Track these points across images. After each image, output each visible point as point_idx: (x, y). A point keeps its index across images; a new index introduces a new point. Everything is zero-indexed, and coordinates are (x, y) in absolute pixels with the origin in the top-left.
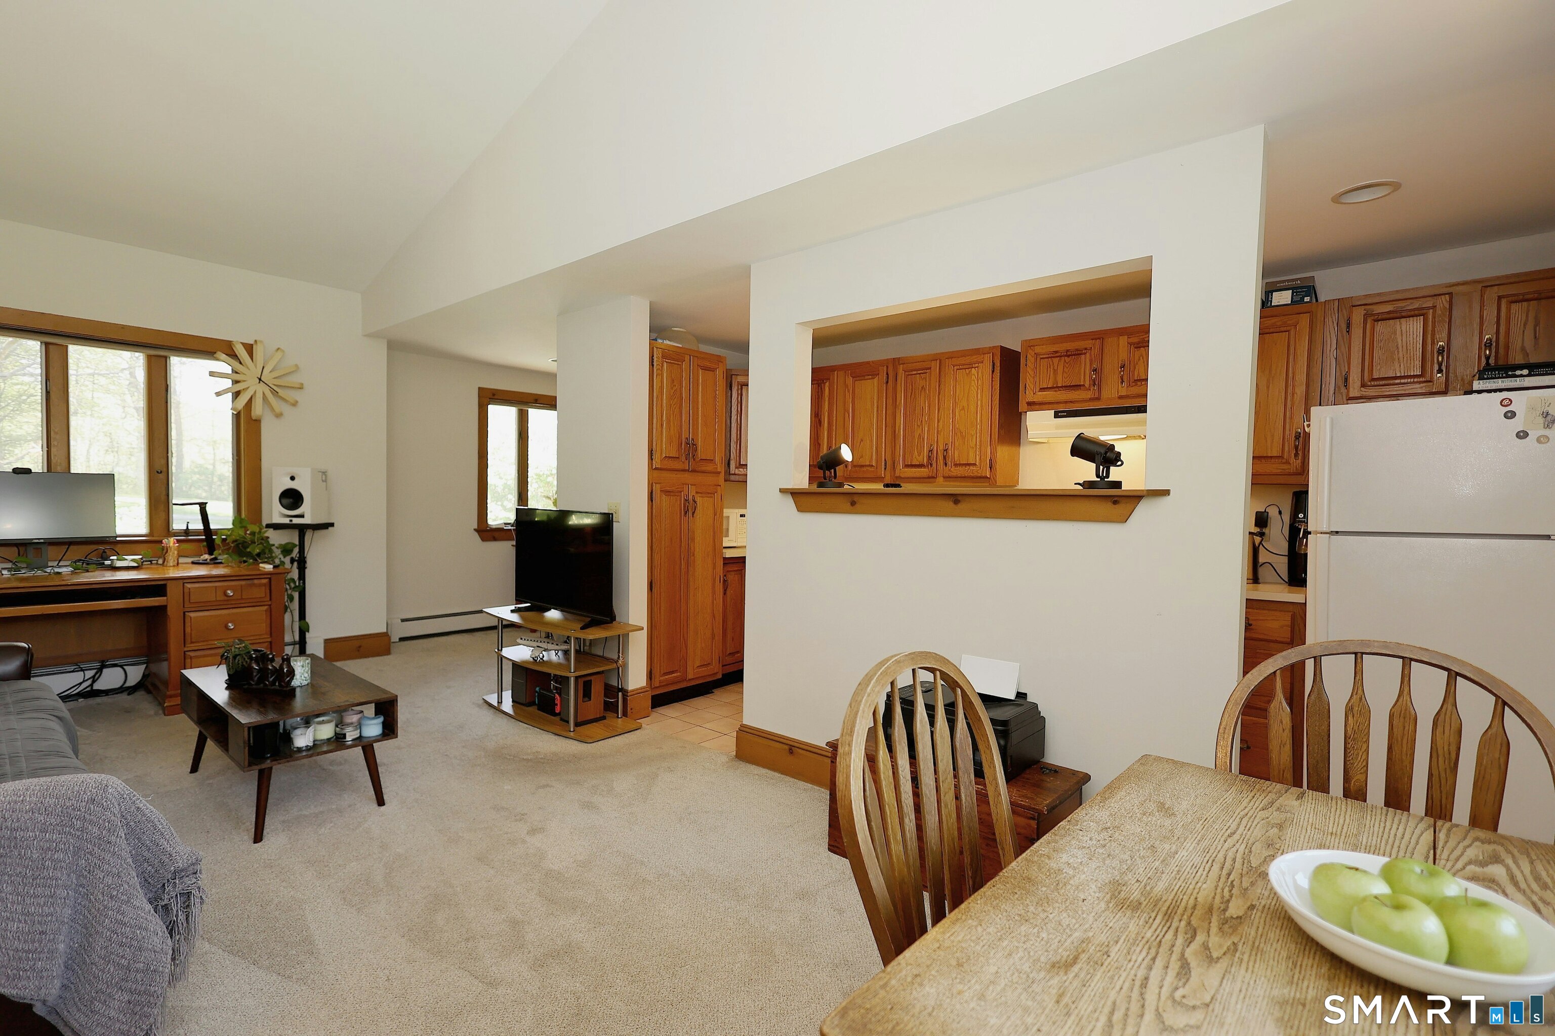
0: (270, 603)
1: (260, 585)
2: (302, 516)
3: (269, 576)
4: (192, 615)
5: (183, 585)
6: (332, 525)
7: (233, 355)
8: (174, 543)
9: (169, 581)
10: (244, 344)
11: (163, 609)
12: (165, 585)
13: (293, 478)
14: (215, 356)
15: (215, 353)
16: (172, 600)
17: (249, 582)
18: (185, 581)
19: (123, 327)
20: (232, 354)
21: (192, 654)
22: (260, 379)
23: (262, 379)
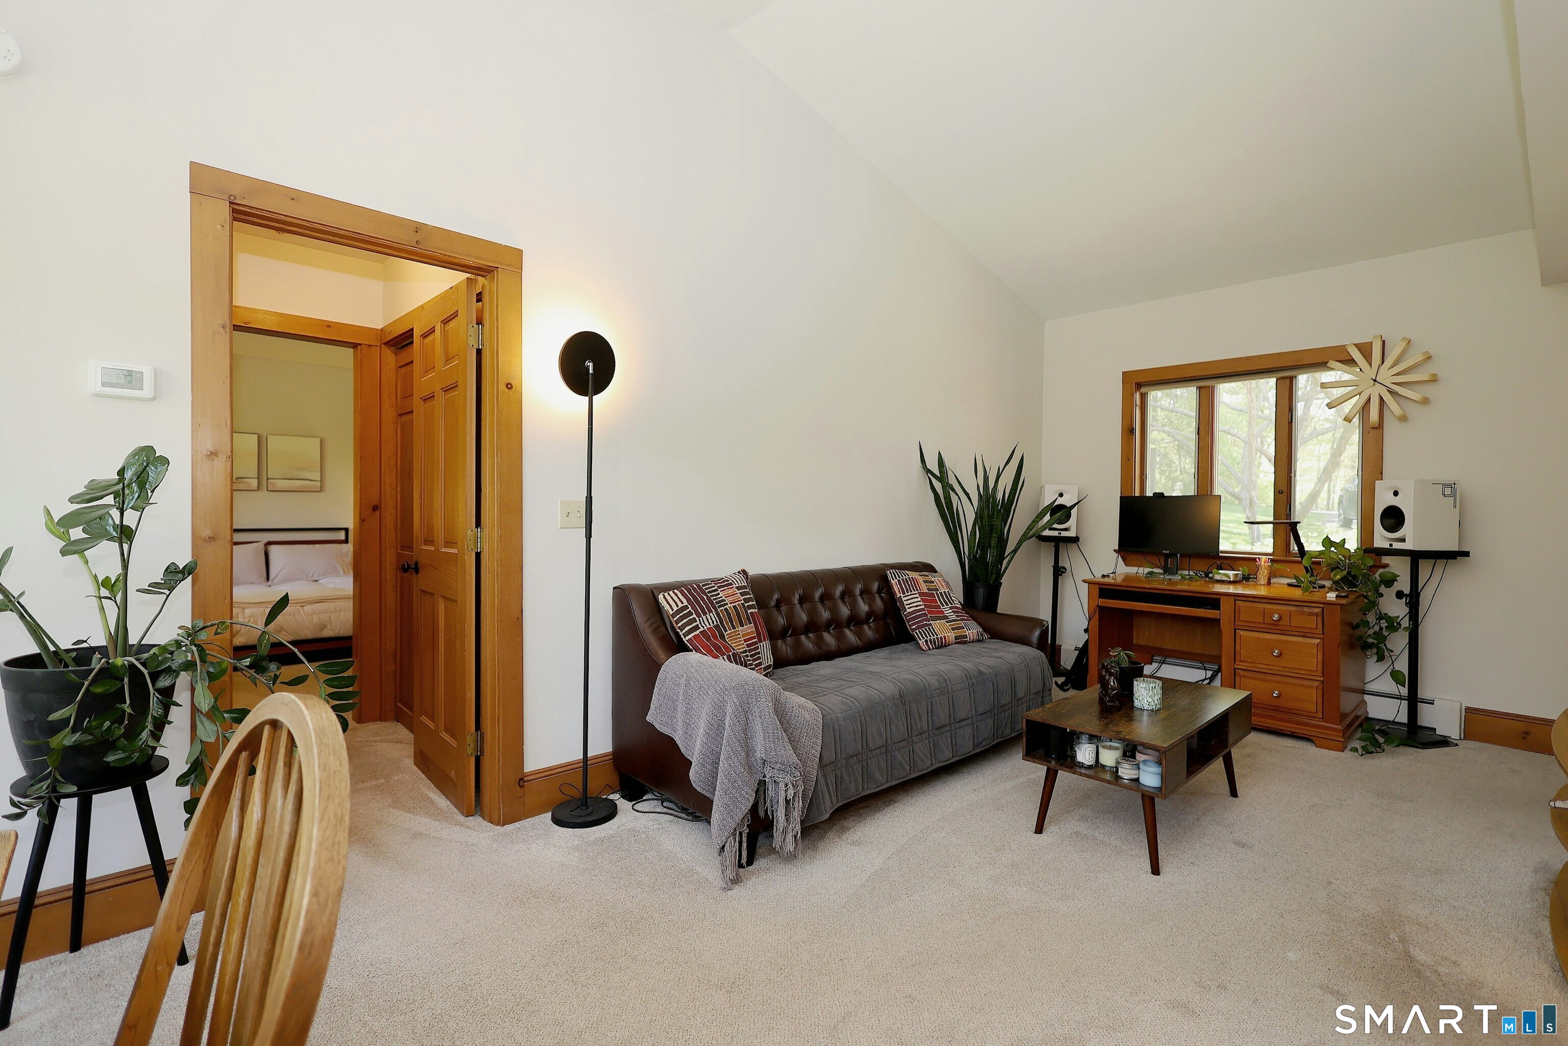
0: (1322, 636)
1: (1311, 614)
2: (1403, 540)
3: (1322, 606)
4: (1242, 633)
5: (1235, 602)
6: (1467, 554)
7: (1349, 362)
8: (1265, 562)
9: (1222, 596)
10: (1358, 346)
11: (1216, 622)
12: (1219, 599)
13: (1396, 493)
14: (1328, 365)
15: (1327, 363)
16: (1224, 613)
17: (1299, 609)
18: (1236, 598)
19: (1248, 359)
20: (1349, 358)
21: (1241, 673)
22: (1375, 381)
23: (1378, 380)
